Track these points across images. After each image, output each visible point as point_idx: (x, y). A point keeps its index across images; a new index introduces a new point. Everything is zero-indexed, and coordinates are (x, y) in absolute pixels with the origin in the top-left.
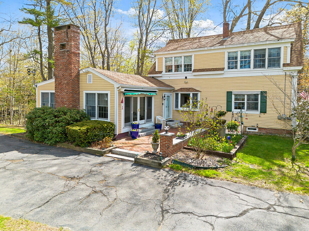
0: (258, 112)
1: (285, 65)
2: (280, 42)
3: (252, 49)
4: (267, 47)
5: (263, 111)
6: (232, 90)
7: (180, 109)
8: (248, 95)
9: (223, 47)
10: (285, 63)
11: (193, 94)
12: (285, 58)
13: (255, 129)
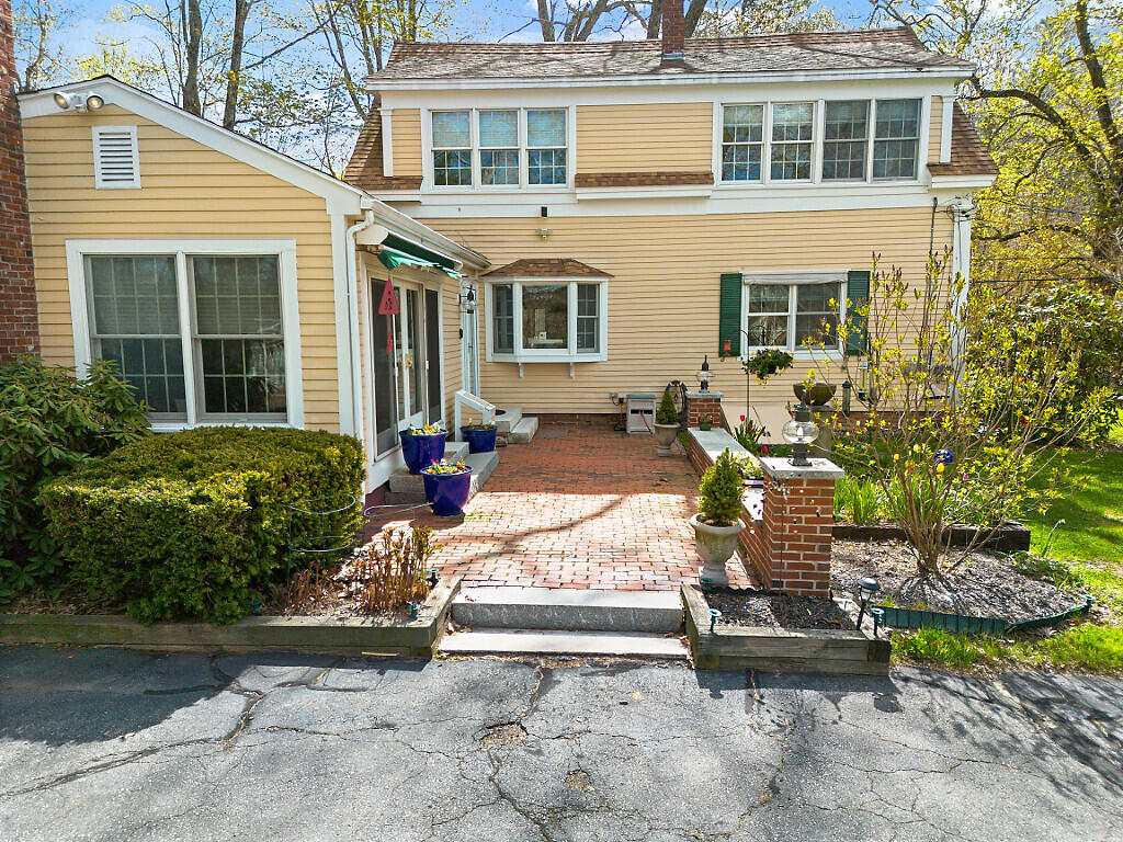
0: (837, 354)
1: (934, 168)
2: (925, 75)
3: (821, 99)
4: (872, 95)
6: (743, 267)
7: (522, 354)
8: (800, 287)
9: (707, 81)
10: (935, 160)
11: (581, 287)
12: (936, 145)
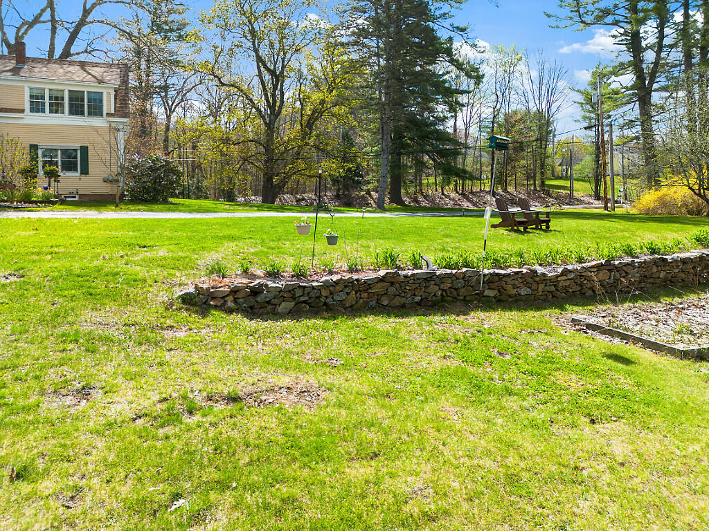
0: (78, 174)
1: (109, 115)
3: (67, 89)
4: (86, 90)
5: (85, 171)
6: (38, 142)
8: (62, 150)
9: (21, 79)
10: (109, 112)
12: (109, 106)
13: (75, 197)
